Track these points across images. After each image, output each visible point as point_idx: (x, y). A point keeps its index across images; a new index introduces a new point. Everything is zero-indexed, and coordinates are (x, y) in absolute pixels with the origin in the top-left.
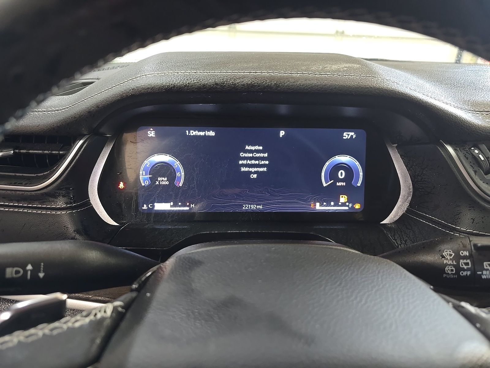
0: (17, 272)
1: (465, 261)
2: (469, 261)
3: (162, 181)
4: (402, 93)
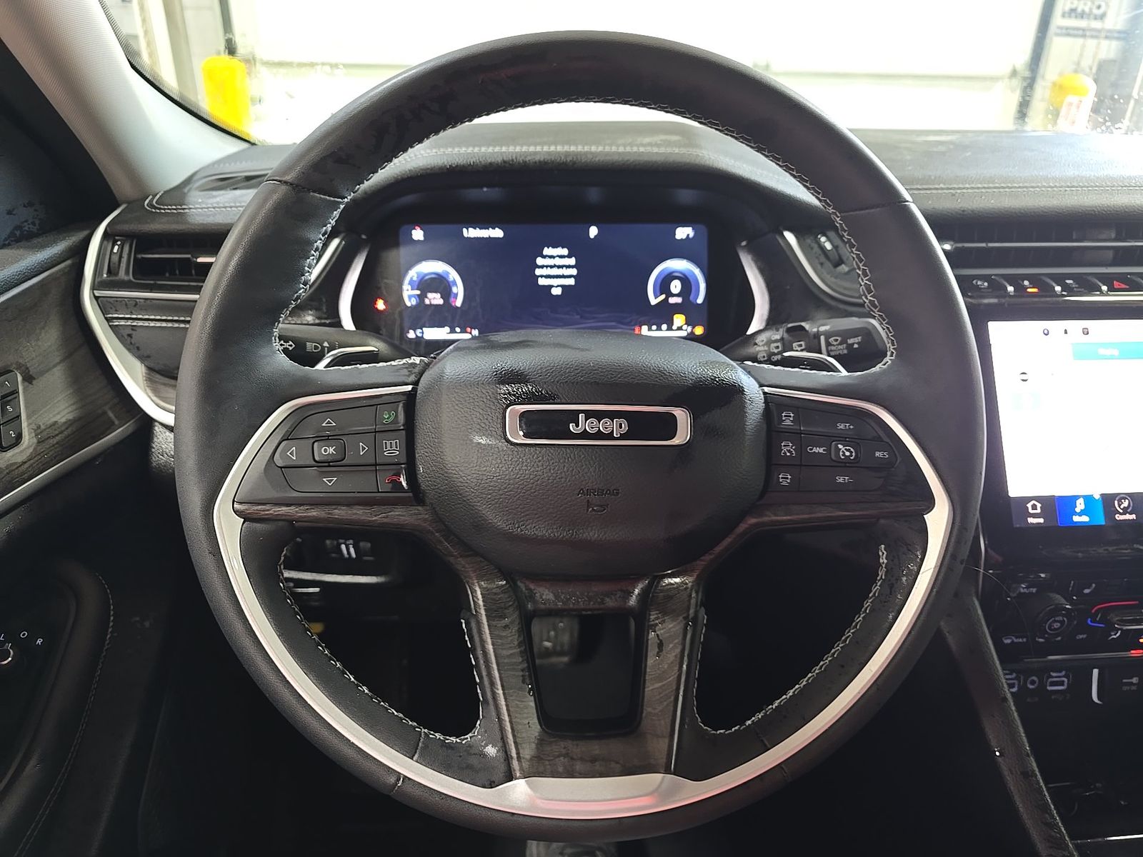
0: (316, 348)
1: (776, 345)
2: (779, 344)
3: (434, 298)
4: (720, 170)
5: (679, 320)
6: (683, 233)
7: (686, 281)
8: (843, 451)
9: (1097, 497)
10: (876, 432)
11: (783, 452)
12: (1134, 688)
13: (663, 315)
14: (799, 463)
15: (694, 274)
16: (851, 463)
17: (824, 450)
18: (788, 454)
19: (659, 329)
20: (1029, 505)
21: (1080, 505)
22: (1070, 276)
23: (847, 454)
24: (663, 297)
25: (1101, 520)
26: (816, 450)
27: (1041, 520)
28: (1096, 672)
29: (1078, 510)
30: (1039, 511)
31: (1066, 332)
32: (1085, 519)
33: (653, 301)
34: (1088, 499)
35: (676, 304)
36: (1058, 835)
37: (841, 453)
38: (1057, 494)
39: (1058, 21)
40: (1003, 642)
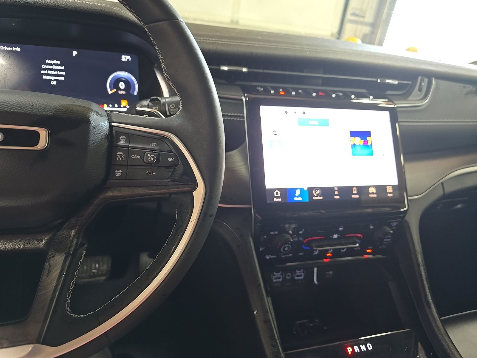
5: (124, 103)
6: (125, 58)
7: (128, 83)
8: (150, 158)
9: (306, 189)
10: (170, 148)
11: (118, 158)
12: (330, 276)
13: (115, 99)
14: (127, 164)
15: (132, 80)
16: (154, 164)
17: (140, 157)
18: (121, 159)
19: (113, 106)
20: (275, 193)
21: (298, 193)
22: (300, 89)
23: (152, 159)
24: (115, 90)
25: (307, 200)
26: (136, 157)
27: (280, 200)
28: (315, 269)
29: (297, 195)
30: (279, 195)
31: (295, 113)
32: (300, 199)
33: (110, 92)
34: (302, 190)
35: (123, 94)
36: (277, 351)
37: (149, 159)
38: (288, 187)
39: (348, 16)
40: (266, 258)
